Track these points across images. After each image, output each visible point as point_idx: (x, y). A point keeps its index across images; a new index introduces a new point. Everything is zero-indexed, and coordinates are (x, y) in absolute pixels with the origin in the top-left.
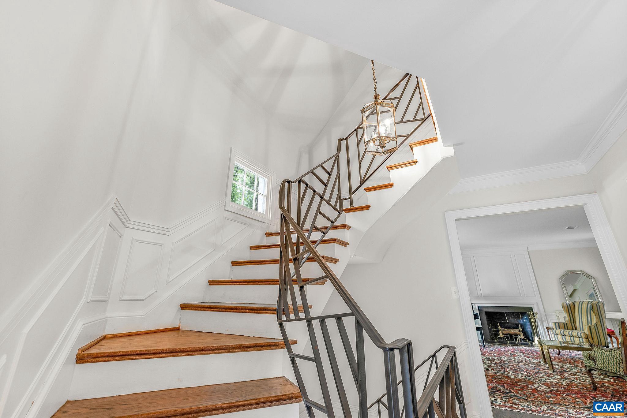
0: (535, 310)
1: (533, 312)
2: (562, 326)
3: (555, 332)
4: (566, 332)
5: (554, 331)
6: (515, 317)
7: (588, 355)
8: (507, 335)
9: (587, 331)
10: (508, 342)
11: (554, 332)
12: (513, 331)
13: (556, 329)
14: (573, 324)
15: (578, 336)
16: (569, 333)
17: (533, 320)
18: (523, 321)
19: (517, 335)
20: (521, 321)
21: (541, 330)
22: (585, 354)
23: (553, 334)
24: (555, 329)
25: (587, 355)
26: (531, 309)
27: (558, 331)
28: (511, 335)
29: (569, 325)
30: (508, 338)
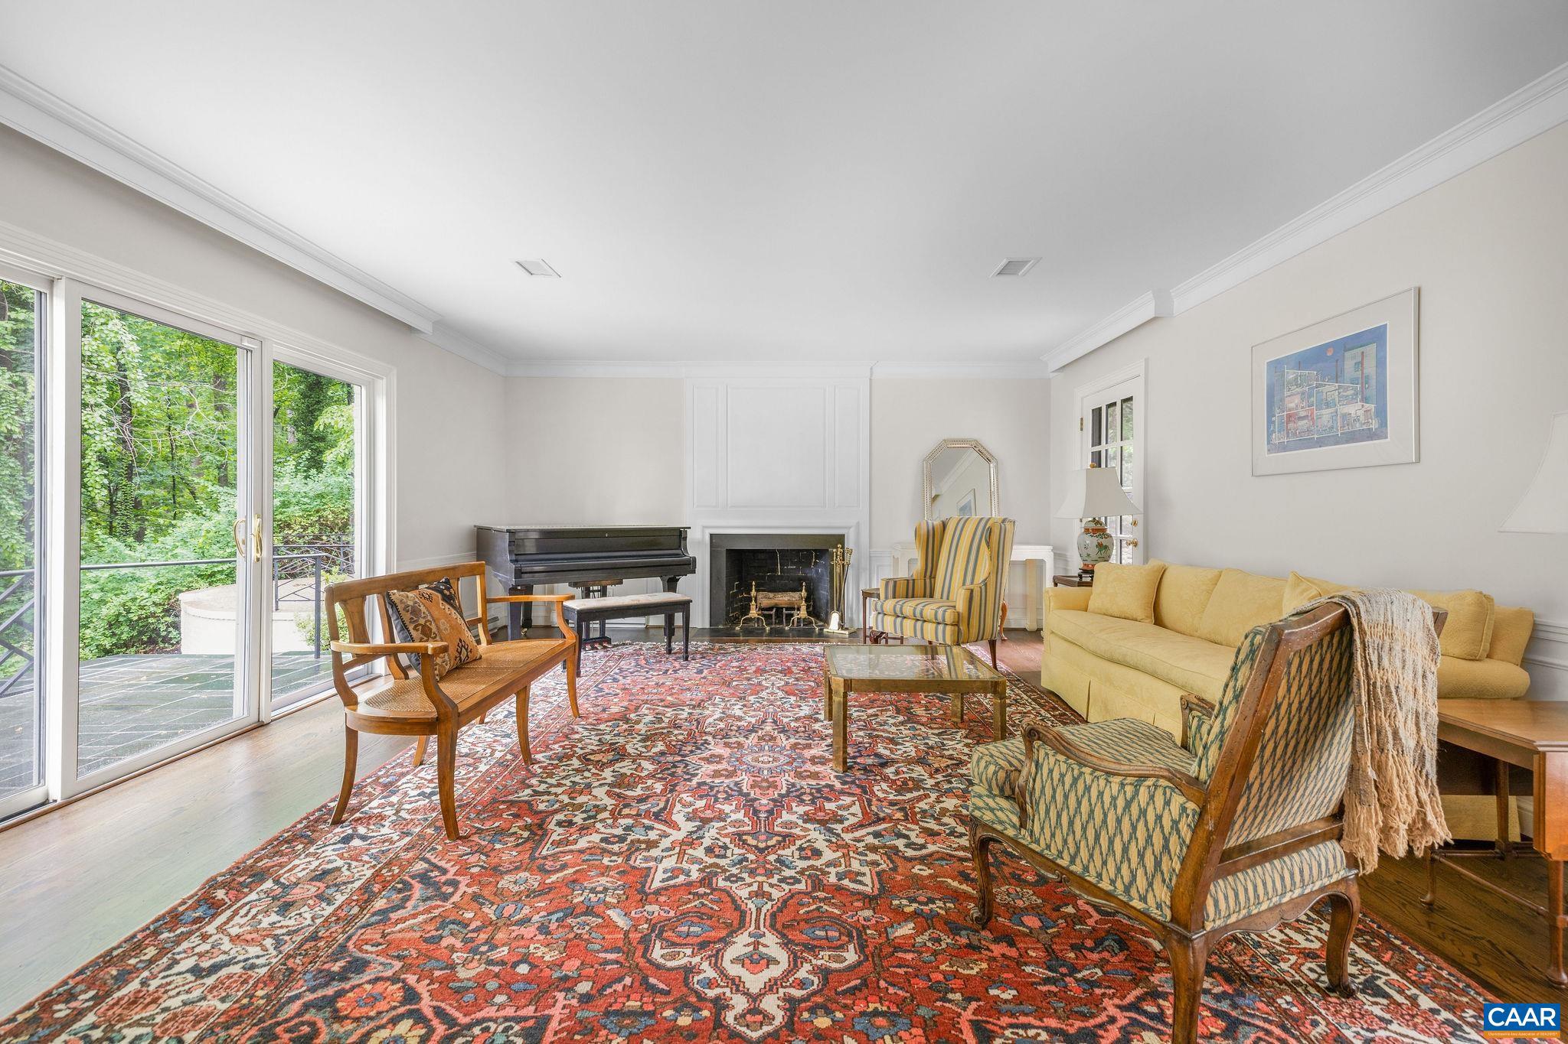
0: (849, 543)
1: (843, 547)
2: (901, 589)
3: (882, 606)
4: (909, 606)
5: (879, 604)
6: (799, 563)
7: (1002, 775)
8: (770, 609)
9: (961, 606)
10: (768, 628)
11: (879, 608)
12: (786, 599)
13: (886, 598)
14: (928, 581)
15: (936, 619)
16: (915, 609)
17: (837, 570)
18: (817, 572)
19: (793, 609)
20: (812, 573)
21: (851, 595)
22: (986, 767)
23: (874, 613)
24: (882, 596)
25: (996, 773)
26: (840, 539)
27: (889, 605)
28: (779, 610)
29: (919, 585)
30: (768, 617)
